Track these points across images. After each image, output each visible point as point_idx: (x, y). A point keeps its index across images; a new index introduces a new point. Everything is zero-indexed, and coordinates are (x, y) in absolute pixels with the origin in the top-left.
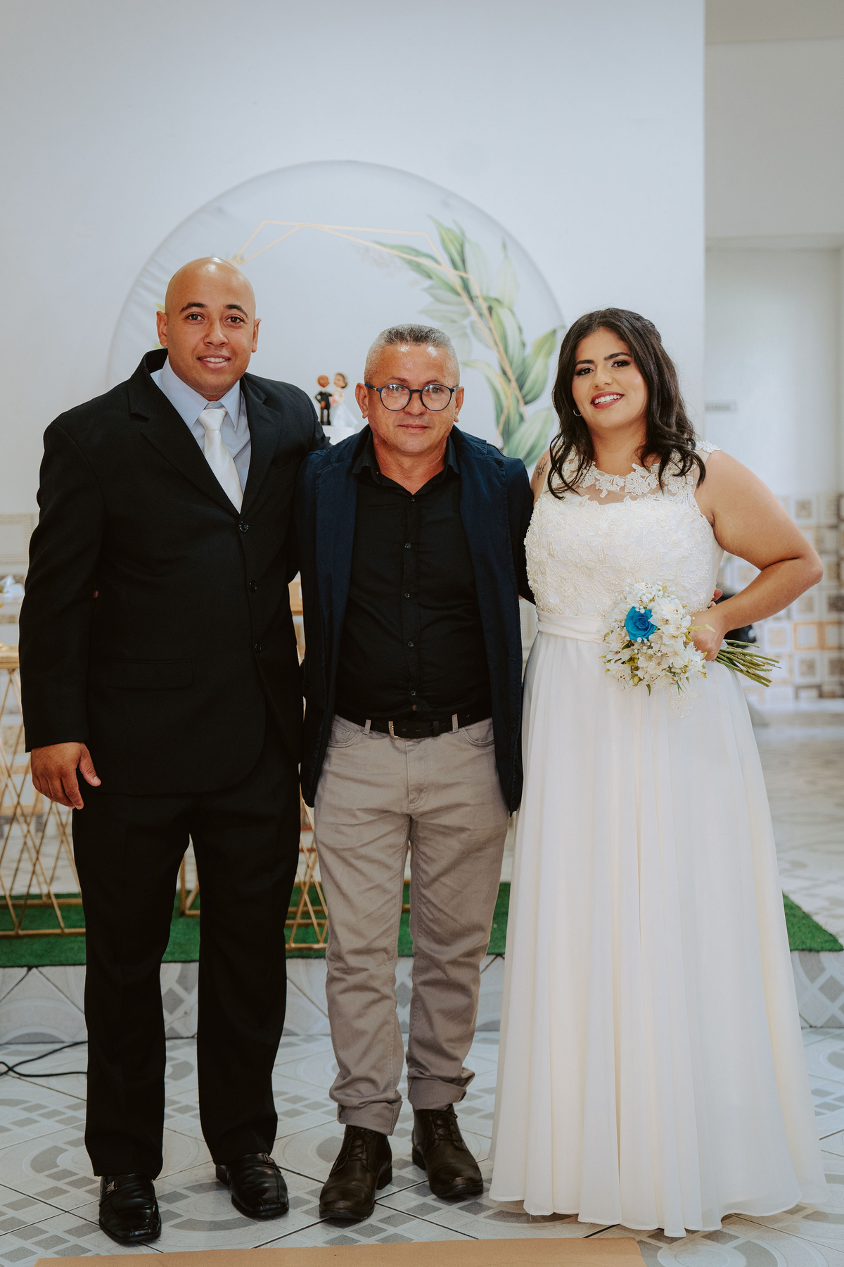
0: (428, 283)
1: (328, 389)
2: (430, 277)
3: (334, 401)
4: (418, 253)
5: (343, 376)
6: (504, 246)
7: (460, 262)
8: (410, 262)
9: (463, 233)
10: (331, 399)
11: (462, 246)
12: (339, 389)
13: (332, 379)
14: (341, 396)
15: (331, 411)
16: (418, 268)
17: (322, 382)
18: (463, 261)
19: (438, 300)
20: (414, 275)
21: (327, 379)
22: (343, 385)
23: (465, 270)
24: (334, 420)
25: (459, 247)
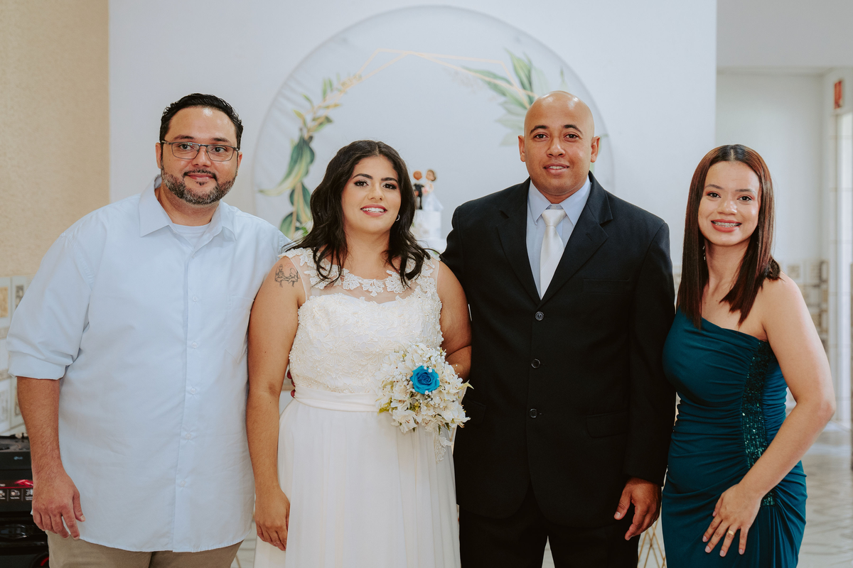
0: (502, 99)
1: (420, 182)
2: (504, 94)
3: (426, 191)
4: (495, 76)
5: (433, 172)
6: (562, 73)
7: (527, 84)
8: (489, 83)
9: (530, 62)
10: (423, 189)
11: (529, 72)
12: (430, 182)
13: (424, 174)
14: (431, 187)
15: (423, 198)
16: (495, 87)
17: (416, 176)
18: (530, 84)
19: (510, 112)
20: (492, 93)
21: (421, 174)
22: (432, 178)
23: (531, 90)
24: (425, 206)
25: (527, 73)
